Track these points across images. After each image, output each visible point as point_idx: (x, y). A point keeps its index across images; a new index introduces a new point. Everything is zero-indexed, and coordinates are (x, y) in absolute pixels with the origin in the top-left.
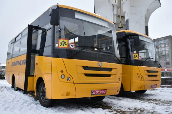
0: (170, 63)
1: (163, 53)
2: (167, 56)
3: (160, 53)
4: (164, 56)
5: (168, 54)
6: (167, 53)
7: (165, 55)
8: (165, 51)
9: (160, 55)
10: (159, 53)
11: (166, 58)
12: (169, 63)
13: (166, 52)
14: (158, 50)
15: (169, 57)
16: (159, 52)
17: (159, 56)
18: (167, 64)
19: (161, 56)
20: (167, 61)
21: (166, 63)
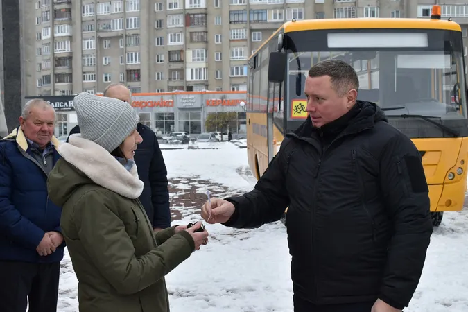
0: (144, 74)
1: (117, 28)
2: (132, 41)
3: (101, 23)
4: (117, 38)
5: (135, 32)
6: (132, 27)
7: (122, 37)
8: (125, 17)
9: (102, 35)
10: (98, 25)
11: (128, 49)
12: (139, 70)
13: (126, 23)
14: (95, 10)
15: (137, 42)
16: (98, 20)
17: (100, 40)
18: (132, 75)
19: (106, 38)
20: (132, 64)
21: (127, 71)
